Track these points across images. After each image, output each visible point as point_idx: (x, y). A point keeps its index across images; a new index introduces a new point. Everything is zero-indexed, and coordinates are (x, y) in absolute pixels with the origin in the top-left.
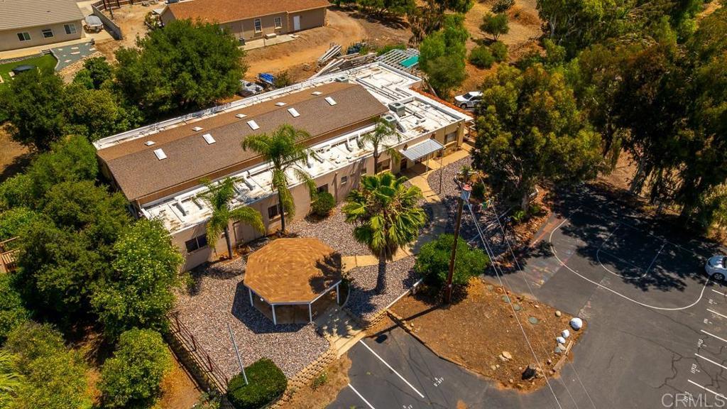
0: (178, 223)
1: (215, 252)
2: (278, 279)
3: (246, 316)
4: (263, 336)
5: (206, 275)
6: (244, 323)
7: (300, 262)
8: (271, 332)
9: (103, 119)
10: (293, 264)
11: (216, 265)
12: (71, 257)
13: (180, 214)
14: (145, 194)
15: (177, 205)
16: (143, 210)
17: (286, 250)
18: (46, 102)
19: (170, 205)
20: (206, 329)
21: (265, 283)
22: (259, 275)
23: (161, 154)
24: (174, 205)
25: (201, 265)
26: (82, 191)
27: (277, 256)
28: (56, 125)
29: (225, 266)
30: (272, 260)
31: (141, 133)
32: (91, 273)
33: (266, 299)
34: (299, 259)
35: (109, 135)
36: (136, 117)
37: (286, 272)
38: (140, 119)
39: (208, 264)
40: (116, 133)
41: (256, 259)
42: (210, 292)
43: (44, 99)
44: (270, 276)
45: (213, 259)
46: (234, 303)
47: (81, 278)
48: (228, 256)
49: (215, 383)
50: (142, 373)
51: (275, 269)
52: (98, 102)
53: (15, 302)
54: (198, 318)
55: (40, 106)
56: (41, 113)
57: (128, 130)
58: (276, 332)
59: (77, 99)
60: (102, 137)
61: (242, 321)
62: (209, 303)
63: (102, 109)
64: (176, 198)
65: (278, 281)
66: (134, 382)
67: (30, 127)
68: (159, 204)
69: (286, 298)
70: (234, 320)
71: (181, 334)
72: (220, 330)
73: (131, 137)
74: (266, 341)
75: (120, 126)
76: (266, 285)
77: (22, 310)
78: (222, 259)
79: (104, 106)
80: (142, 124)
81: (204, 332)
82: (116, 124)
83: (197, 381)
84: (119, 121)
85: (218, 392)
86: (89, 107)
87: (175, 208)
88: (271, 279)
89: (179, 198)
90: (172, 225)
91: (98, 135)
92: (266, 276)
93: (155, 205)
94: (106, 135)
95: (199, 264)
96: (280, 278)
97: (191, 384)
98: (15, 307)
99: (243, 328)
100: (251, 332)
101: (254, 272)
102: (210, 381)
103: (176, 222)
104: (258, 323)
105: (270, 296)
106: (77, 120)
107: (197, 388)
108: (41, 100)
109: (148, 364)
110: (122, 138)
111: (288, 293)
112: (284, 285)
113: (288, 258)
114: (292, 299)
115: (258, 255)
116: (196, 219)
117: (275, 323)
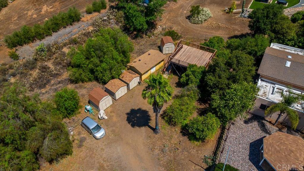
0: (266, 95)
1: (270, 117)
2: (278, 152)
3: (254, 150)
4: (250, 163)
5: (258, 122)
6: (250, 151)
7: (297, 156)
8: (255, 166)
9: (284, 36)
10: (293, 154)
11: (266, 122)
12: (220, 77)
13: (271, 92)
14: (266, 75)
15: (274, 88)
16: (260, 80)
17: (297, 145)
18: (268, 18)
19: (272, 86)
20: (236, 139)
21: (271, 147)
22: (272, 142)
23: (288, 64)
24: (273, 87)
25: (260, 116)
26: (242, 58)
27: (290, 143)
28: (265, 29)
29: (268, 125)
30: (286, 143)
31: (295, 51)
32: (220, 86)
33: (264, 153)
34: (298, 155)
35: (281, 43)
36: (299, 43)
37: (285, 153)
38: (301, 44)
39: (263, 118)
40: (285, 45)
41: (280, 136)
42: (252, 129)
43: (269, 17)
44: (276, 147)
45: (267, 119)
46: (255, 141)
47: (216, 85)
48: (274, 123)
49: (218, 157)
50: (202, 130)
51: (282, 147)
52: (288, 28)
53: (198, 77)
54: (238, 132)
55: (265, 19)
56: (263, 22)
57: (291, 46)
58: (256, 167)
59: (280, 23)
60: (277, 43)
61: (250, 150)
62: (247, 132)
63: (287, 32)
64: (276, 85)
65: (277, 152)
66: (198, 130)
67: (256, 25)
68: (268, 82)
69: (272, 161)
70: (248, 147)
71: (227, 131)
72: (239, 144)
73: (289, 50)
74: (249, 166)
75: (288, 42)
76: (270, 149)
77: (198, 81)
78: (270, 122)
79: (289, 31)
80: (299, 47)
81: (235, 139)
82: (288, 41)
83: (216, 150)
84: (289, 40)
85: (215, 161)
86: (283, 28)
87: (272, 89)
88: (275, 149)
89: (277, 86)
90: (263, 93)
91: (276, 41)
92: (275, 145)
93: (266, 82)
94: (280, 43)
95: (260, 115)
96: (280, 152)
97: (213, 149)
98: (198, 78)
99: (248, 152)
100: (248, 157)
101: (272, 139)
102: (217, 155)
103: (266, 94)
104: (255, 157)
105: (267, 153)
106: (274, 31)
107: (213, 152)
108: (267, 17)
109: (206, 129)
110: (285, 48)
111: (275, 161)
112: (277, 156)
113: (294, 149)
114: (273, 165)
115: (282, 135)
116: (274, 99)
117: (260, 164)
